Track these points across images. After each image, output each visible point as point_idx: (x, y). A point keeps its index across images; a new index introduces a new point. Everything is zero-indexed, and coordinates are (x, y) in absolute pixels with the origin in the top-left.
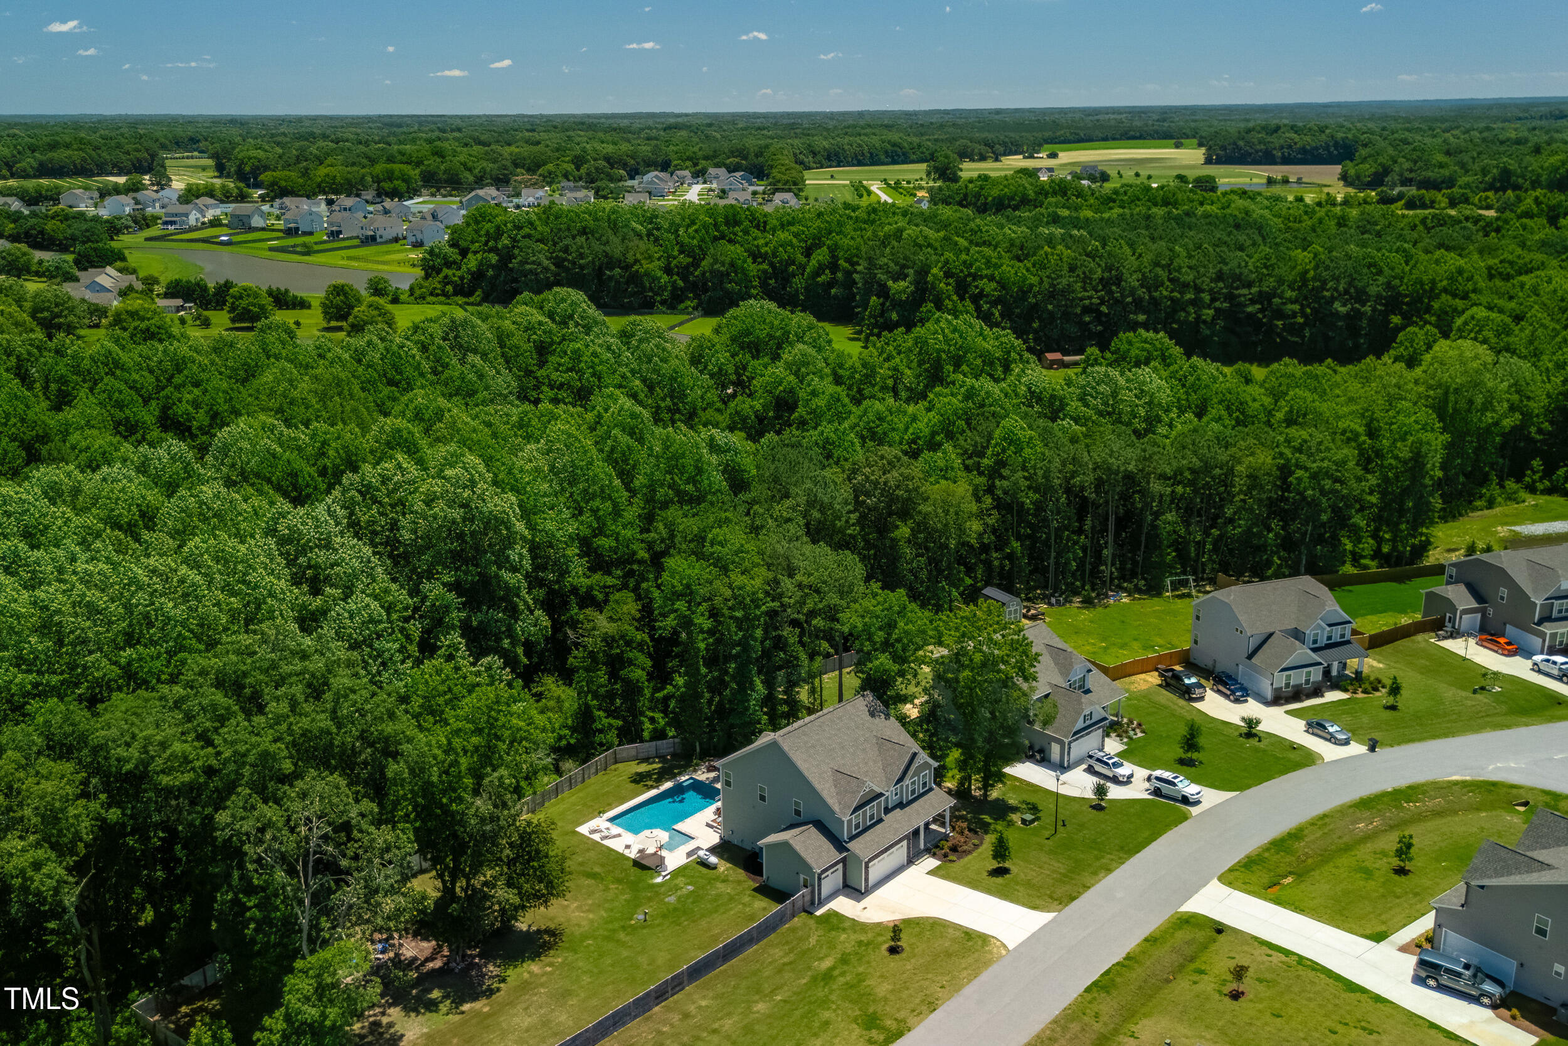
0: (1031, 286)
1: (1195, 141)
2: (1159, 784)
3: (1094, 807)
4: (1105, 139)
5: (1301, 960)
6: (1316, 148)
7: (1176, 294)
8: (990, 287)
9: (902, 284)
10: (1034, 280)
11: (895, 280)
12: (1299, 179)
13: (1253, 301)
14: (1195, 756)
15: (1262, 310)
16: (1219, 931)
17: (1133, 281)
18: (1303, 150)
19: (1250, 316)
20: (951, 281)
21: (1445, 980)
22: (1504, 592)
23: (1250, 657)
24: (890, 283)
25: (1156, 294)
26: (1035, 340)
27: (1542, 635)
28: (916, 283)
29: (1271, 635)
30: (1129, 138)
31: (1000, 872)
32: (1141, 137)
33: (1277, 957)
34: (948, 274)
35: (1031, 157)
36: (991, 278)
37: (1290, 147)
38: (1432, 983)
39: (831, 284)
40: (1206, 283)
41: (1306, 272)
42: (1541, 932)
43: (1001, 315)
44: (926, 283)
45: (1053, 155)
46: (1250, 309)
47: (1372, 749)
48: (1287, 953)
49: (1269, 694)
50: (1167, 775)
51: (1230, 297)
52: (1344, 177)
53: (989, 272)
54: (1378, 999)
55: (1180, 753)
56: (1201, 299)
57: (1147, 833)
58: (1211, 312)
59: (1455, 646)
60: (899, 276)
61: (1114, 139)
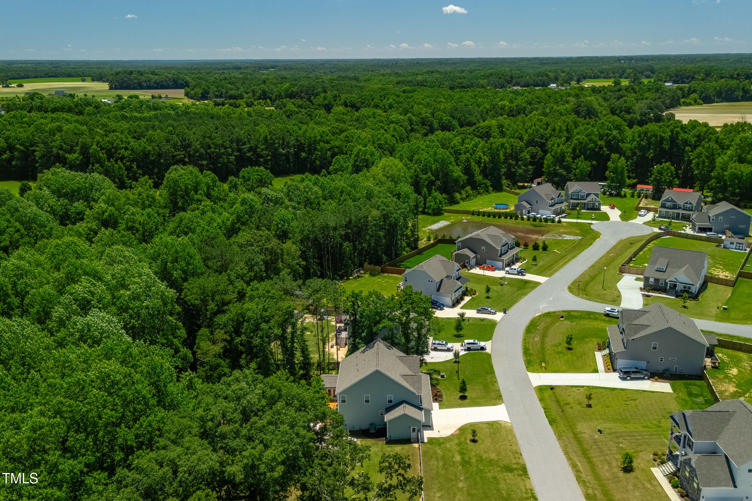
0: (149, 151)
1: (90, 78)
2: (469, 346)
3: (455, 362)
4: (36, 77)
5: (588, 387)
6: (162, 82)
7: (217, 150)
8: (127, 154)
9: (76, 155)
10: (150, 148)
11: (70, 153)
12: (166, 96)
13: (249, 151)
14: (461, 333)
15: (252, 155)
16: (552, 389)
17: (197, 145)
18: (156, 82)
19: (248, 157)
20: (104, 151)
21: (633, 376)
22: (483, 248)
23: (438, 290)
24: (67, 155)
25: (209, 151)
26: (157, 178)
27: (502, 261)
28: (82, 153)
29: (442, 280)
30: (49, 77)
31: (463, 398)
32: (56, 76)
33: (582, 389)
34: (102, 149)
35: (7, 86)
36: (126, 149)
37: (149, 81)
38: (628, 378)
39: (12, 158)
40: (227, 144)
41: (267, 137)
42: (655, 348)
43: (137, 168)
44: (89, 153)
45: (20, 86)
46: (248, 155)
47: (505, 312)
48: (583, 387)
49: (451, 304)
50: (471, 341)
51: (239, 150)
52: (187, 95)
53: (124, 145)
54: (621, 389)
55: (456, 333)
56: (228, 152)
57: (487, 365)
58: (234, 157)
59: (473, 271)
60: (71, 151)
61: (41, 77)
